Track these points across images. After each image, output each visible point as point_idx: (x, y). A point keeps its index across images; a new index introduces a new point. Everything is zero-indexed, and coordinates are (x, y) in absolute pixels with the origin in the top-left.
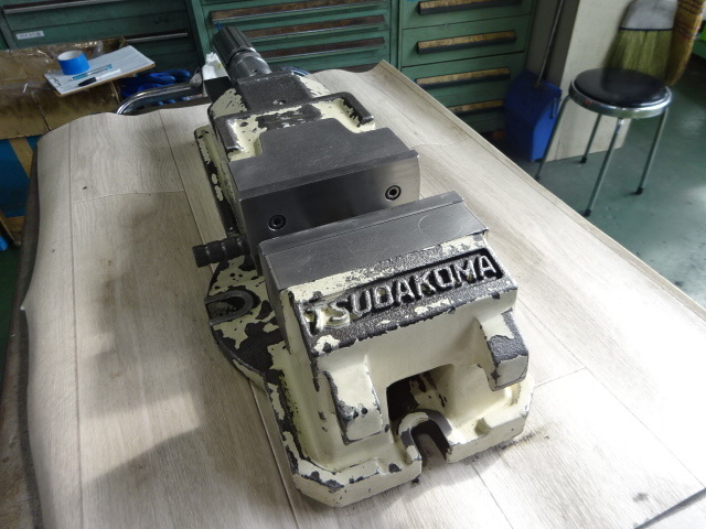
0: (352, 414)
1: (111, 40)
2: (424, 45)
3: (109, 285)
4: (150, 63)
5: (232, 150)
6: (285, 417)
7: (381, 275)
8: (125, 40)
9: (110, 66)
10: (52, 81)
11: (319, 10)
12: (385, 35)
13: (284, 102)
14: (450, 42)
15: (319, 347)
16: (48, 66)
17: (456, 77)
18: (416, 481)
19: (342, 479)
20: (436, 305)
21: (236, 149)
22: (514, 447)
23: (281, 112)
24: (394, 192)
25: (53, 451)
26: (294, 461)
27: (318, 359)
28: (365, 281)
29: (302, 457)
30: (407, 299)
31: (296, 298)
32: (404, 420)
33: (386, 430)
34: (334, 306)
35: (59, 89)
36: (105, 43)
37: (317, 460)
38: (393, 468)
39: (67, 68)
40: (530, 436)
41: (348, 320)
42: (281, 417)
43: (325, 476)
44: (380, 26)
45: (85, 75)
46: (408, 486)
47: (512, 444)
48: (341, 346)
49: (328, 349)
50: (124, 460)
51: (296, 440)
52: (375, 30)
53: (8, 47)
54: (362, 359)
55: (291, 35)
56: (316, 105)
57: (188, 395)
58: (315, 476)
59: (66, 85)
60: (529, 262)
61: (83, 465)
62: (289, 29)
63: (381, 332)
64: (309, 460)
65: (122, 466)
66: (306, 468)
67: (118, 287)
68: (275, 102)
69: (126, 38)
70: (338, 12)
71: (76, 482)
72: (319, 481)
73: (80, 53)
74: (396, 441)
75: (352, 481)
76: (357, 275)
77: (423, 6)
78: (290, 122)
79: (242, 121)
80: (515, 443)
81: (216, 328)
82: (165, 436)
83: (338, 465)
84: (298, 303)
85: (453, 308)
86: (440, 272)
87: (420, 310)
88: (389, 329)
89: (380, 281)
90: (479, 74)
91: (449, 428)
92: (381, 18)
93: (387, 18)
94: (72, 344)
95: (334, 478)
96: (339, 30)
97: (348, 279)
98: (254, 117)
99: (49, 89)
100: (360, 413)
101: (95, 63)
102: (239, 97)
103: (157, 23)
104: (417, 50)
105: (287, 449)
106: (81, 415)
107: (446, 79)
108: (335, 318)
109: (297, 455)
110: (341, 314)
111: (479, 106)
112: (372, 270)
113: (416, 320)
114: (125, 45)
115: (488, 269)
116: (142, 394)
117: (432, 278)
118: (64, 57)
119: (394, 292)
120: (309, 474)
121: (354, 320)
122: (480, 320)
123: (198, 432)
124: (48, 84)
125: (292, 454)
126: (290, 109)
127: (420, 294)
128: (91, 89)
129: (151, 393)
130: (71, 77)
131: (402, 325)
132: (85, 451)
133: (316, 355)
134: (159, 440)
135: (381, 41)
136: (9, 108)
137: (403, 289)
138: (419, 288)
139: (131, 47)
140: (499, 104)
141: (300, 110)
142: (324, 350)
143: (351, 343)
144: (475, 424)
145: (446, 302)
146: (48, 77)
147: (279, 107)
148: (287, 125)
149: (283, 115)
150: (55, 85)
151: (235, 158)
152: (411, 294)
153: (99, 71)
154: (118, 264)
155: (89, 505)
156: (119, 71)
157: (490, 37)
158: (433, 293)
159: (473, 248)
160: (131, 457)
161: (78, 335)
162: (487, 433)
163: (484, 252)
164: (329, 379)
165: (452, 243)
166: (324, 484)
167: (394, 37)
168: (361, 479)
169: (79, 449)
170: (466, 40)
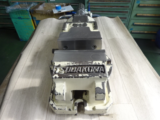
0: (57, 94)
1: (67, 4)
2: (138, 15)
3: (37, 53)
4: (73, 9)
5: (63, 30)
6: (53, 90)
7: (76, 65)
8: (70, 4)
9: (65, 9)
10: (53, 10)
11: (114, 3)
12: (129, 11)
13: (81, 21)
14: (145, 15)
15: (54, 77)
16: (54, 7)
17: (145, 24)
18: (76, 115)
19: (57, 108)
20: (84, 75)
21: (65, 30)
22: (103, 116)
23: (79, 23)
24: (95, 47)
25: (12, 82)
26: (50, 100)
27: (53, 79)
28: (71, 65)
29: (52, 100)
30: (79, 72)
31: (55, 65)
32: (77, 100)
33: (71, 100)
34: (62, 69)
35: (54, 12)
36: (66, 4)
37: (55, 102)
38: (70, 110)
39: (57, 8)
40: (108, 115)
41: (63, 73)
42: (52, 90)
43: (54, 106)
44: (128, 8)
45: (60, 10)
46: (74, 115)
47: (103, 115)
48: (59, 78)
49: (56, 77)
50: (22, 88)
51: (52, 96)
52: (126, 9)
53: (48, 2)
54: (64, 82)
55: (105, 8)
56: (87, 23)
57: (40, 79)
58: (52, 105)
59: (55, 12)
60: (130, 73)
61: (15, 86)
62: (105, 6)
63: (69, 77)
64: (53, 101)
65: (22, 89)
66: (51, 102)
67: (38, 53)
68: (79, 21)
69: (71, 4)
70: (118, 4)
71: (13, 89)
72: (52, 106)
73: (60, 5)
74: (73, 104)
75: (59, 109)
76: (70, 63)
77: (140, 5)
78: (79, 26)
79: (70, 24)
80: (104, 115)
81: (50, 67)
82: (32, 86)
83: (58, 104)
84: (55, 66)
85: (88, 77)
86: (90, 68)
87: (80, 75)
88: (71, 77)
89: (75, 66)
90: (152, 24)
91: (86, 106)
92: (129, 7)
93: (130, 7)
94: (25, 63)
95: (56, 107)
96: (117, 8)
97: (68, 64)
98: (73, 23)
99: (52, 12)
100: (59, 94)
101: (62, 8)
102: (73, 19)
103: (77, 1)
104: (136, 16)
105: (50, 97)
106: (20, 77)
107: (142, 24)
108: (60, 71)
109: (51, 99)
110: (62, 71)
111: (150, 32)
112: (74, 63)
113: (78, 77)
114: (70, 5)
115: (102, 70)
116: (32, 76)
117: (87, 69)
118: (57, 6)
119: (76, 69)
120: (51, 104)
121: (65, 73)
122: (95, 82)
123: (38, 87)
124: (52, 11)
125: (50, 98)
126: (81, 23)
127: (82, 71)
128: (60, 13)
129: (34, 77)
130: (57, 10)
131: (74, 77)
132: (17, 84)
133: (53, 78)
134: (30, 86)
135: (127, 12)
136: (44, 14)
137: (79, 69)
138: (83, 70)
139: (70, 6)
140: (156, 33)
141: (83, 24)
142: (55, 77)
143: (61, 78)
144: (93, 107)
145: (87, 75)
146: (53, 9)
147: (79, 22)
148: (78, 27)
149: (79, 24)
150: (53, 11)
151: (64, 31)
152: (80, 71)
153: (62, 10)
154: (41, 49)
155: (12, 94)
156: (66, 10)
157: (157, 15)
158: (86, 72)
159: (101, 64)
160: (24, 88)
161: (27, 61)
162: (95, 110)
163: (103, 66)
164: (55, 84)
165: (96, 62)
166: (53, 107)
167: (131, 12)
168: (61, 109)
169: (16, 83)
170: (150, 15)
